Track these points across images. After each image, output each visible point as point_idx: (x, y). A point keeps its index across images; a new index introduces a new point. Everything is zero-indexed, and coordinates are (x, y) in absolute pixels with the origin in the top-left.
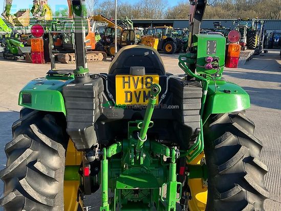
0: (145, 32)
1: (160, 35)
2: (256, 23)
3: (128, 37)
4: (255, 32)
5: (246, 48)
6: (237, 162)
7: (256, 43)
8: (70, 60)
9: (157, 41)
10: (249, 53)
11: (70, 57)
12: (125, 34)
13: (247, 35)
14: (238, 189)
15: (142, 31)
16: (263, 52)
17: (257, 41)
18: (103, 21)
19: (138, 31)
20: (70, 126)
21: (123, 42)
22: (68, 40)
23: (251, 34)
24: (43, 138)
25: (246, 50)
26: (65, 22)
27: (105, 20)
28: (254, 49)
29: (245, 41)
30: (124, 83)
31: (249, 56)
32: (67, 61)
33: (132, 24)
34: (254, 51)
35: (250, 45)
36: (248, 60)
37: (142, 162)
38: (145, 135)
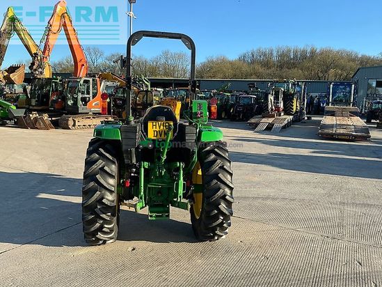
0: (165, 94)
1: (183, 97)
2: (294, 84)
3: (145, 99)
4: (292, 95)
5: (282, 114)
6: (215, 168)
7: (294, 108)
8: (74, 125)
9: (179, 105)
10: (285, 119)
11: (74, 121)
12: (141, 96)
13: (283, 99)
14: (215, 181)
15: (161, 92)
16: (306, 118)
17: (296, 106)
18: (114, 80)
19: (157, 93)
20: (124, 148)
21: (139, 105)
22: (72, 102)
23: (288, 98)
24: (107, 155)
25: (283, 116)
26: (69, 82)
27: (116, 79)
28: (292, 115)
29: (281, 105)
30: (153, 125)
31: (286, 122)
32: (70, 127)
33: (149, 84)
34: (291, 117)
35: (287, 111)
36: (284, 127)
37: (163, 174)
38: (165, 156)
